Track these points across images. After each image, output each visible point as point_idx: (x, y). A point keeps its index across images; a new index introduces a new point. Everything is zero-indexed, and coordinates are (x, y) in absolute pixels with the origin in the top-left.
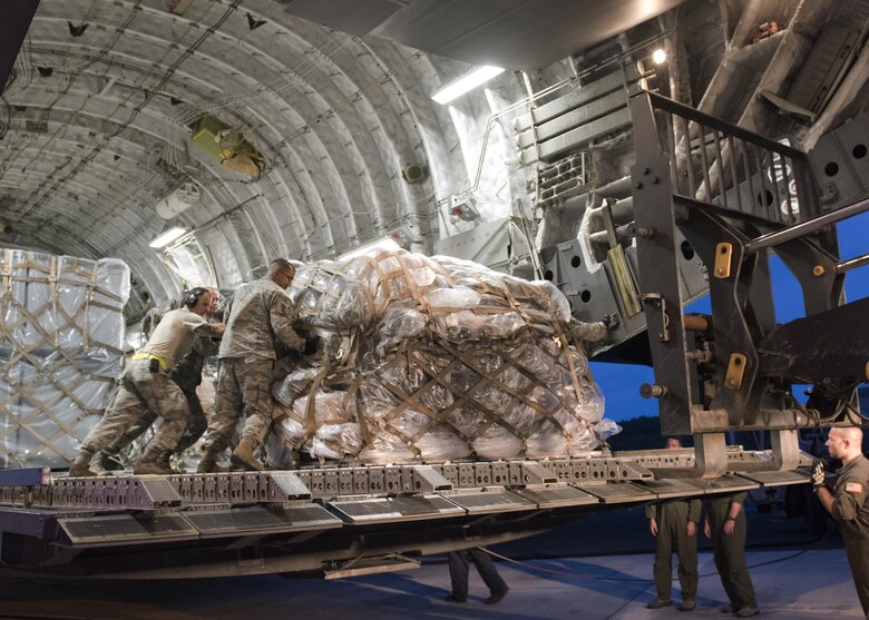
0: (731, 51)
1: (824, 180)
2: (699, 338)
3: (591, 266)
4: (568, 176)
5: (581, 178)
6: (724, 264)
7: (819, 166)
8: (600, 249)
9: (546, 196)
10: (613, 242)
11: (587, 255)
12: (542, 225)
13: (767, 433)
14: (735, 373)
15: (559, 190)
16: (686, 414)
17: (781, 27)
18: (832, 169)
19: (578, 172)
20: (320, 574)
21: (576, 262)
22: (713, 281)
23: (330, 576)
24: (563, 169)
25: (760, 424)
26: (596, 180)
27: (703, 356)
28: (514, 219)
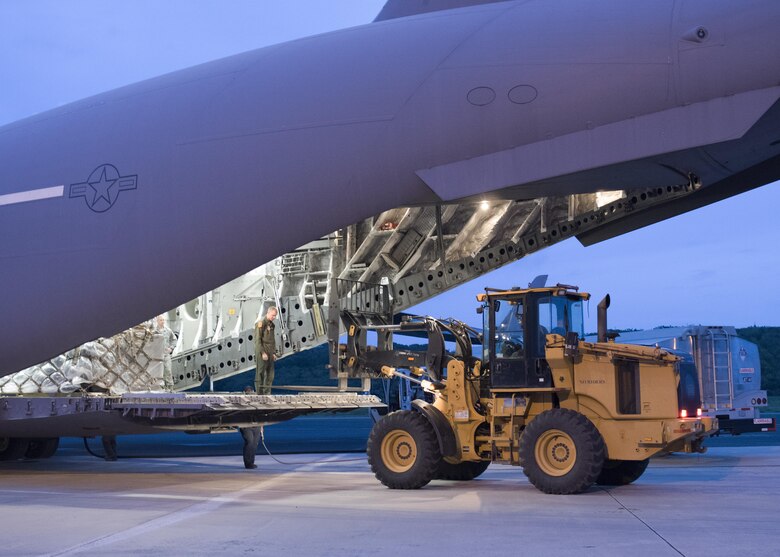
0: (373, 231)
1: (399, 296)
2: (343, 352)
3: (304, 310)
4: (296, 264)
5: (303, 267)
6: (352, 331)
7: (398, 290)
8: (309, 303)
9: (285, 270)
10: (315, 301)
11: (303, 305)
12: (281, 284)
13: (360, 380)
14: (351, 363)
15: (292, 269)
16: (337, 373)
17: (394, 227)
18: (401, 293)
19: (301, 263)
20: (208, 432)
21: (297, 306)
22: (349, 336)
23: (212, 432)
24: (295, 260)
25: (357, 376)
26: (310, 269)
27: (344, 357)
28: (266, 276)
